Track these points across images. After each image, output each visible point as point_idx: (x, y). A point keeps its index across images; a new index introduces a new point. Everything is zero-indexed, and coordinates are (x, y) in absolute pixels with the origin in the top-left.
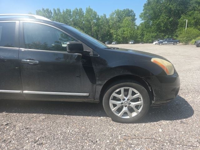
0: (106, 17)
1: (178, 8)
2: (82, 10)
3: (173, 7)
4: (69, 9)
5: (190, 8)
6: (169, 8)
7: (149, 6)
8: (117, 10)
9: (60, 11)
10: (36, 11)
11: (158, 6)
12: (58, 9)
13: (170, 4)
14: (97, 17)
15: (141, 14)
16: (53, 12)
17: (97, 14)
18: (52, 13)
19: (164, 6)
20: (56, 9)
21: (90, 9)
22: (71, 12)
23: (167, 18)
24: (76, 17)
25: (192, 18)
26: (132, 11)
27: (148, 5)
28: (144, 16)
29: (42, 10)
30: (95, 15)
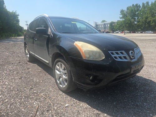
9: (149, 4)
10: (127, 7)
16: (141, 6)
20: (145, 3)
29: (132, 6)
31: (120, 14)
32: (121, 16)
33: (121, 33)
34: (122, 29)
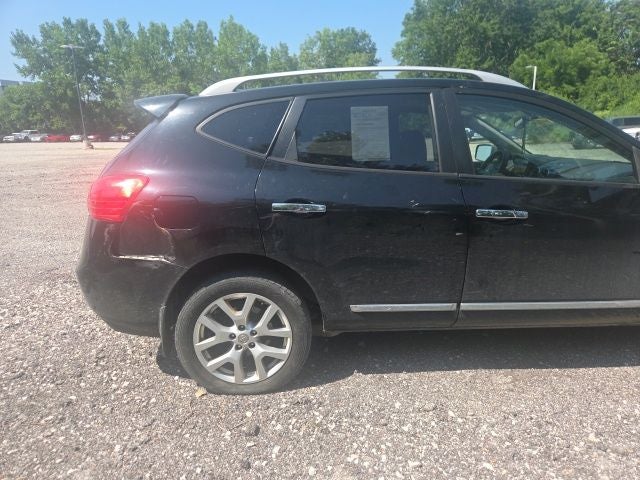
0: (287, 53)
1: (506, 32)
2: (206, 26)
3: (490, 26)
4: (158, 22)
5: (539, 32)
6: (482, 31)
7: (421, 24)
8: (322, 33)
9: (130, 29)
10: (42, 27)
11: (448, 23)
12: (119, 22)
13: (481, 19)
14: (260, 50)
15: (398, 45)
16: (102, 32)
17: (260, 42)
18: (98, 35)
19: (465, 24)
20: (113, 21)
21: (234, 25)
22: (168, 35)
23: (475, 60)
24: (186, 50)
25: (547, 60)
26: (365, 36)
27: (416, 19)
28: (405, 53)
29: (64, 24)
30: (253, 46)
31: (14, 50)
32: (24, 63)
33: (43, 140)
34: (42, 121)
